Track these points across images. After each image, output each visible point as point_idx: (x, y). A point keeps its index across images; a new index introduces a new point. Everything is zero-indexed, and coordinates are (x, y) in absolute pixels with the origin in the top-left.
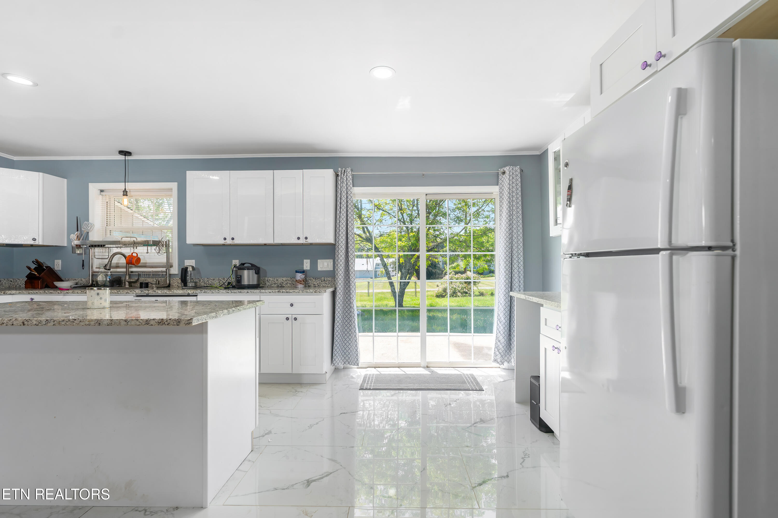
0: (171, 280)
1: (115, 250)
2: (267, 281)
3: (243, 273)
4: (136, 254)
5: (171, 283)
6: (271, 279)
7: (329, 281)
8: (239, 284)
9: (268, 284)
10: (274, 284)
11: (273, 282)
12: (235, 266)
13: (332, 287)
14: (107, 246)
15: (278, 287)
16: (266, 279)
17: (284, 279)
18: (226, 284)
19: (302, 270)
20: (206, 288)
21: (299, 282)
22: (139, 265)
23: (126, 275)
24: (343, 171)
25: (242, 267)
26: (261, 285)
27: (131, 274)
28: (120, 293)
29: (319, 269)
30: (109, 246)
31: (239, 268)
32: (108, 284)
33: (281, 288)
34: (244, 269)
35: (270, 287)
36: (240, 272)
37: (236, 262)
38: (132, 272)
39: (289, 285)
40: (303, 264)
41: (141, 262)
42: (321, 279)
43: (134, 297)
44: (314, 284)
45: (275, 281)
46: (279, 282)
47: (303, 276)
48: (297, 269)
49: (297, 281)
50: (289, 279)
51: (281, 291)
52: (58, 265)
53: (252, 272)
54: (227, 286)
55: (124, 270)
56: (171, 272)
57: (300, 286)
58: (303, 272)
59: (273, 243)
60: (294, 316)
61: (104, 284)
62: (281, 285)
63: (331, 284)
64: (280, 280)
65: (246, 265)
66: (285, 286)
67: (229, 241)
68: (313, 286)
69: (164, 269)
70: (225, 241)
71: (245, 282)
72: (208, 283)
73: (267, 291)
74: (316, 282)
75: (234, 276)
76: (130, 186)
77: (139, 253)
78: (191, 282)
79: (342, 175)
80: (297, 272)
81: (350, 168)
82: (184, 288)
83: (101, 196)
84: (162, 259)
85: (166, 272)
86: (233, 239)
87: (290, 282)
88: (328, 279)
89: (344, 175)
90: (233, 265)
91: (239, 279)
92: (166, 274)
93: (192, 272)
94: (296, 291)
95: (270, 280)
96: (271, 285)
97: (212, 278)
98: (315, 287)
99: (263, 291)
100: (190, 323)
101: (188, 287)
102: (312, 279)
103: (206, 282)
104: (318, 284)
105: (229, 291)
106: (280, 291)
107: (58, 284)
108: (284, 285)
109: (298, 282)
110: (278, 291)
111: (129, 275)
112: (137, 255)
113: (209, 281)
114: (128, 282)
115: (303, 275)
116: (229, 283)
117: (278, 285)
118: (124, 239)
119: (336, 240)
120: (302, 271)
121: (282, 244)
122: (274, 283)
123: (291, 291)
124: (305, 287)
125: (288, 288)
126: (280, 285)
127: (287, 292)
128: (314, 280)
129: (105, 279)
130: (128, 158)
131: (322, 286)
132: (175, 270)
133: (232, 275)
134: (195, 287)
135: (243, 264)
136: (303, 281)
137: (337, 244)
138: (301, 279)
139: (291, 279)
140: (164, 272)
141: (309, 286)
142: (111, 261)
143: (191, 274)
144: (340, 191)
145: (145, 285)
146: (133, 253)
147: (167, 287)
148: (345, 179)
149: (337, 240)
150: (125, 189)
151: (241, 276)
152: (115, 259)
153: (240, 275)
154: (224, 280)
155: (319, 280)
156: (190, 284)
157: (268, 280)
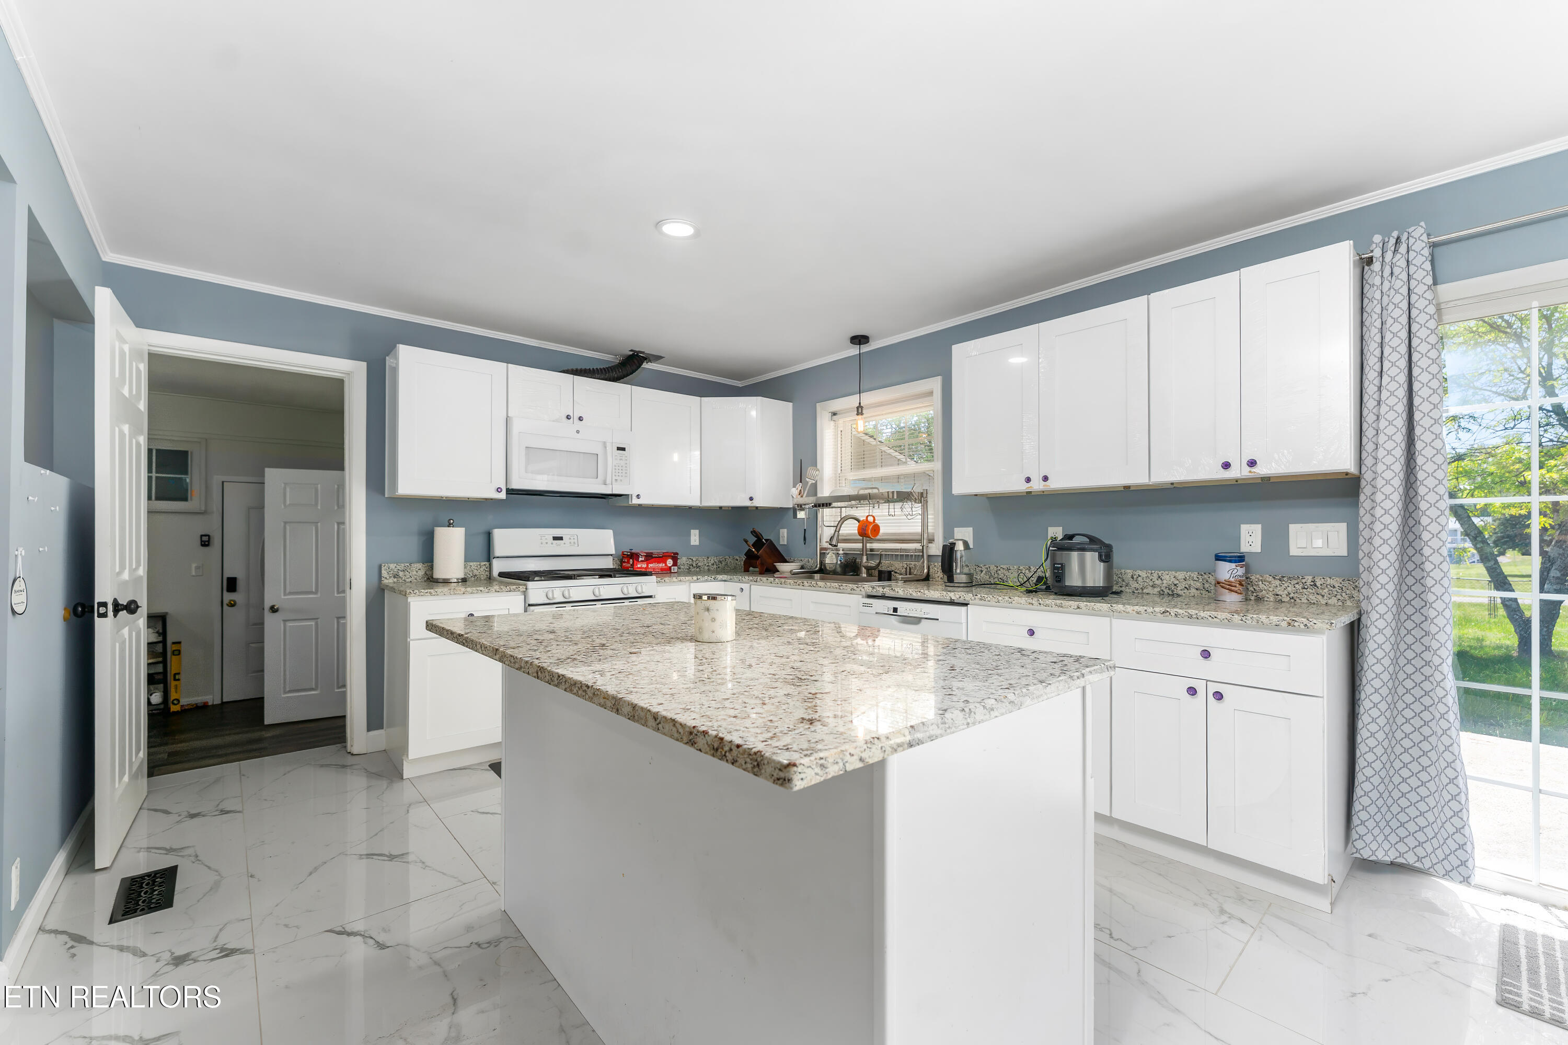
0: (931, 567)
1: (845, 512)
2: (1132, 577)
3: (1069, 559)
4: (872, 518)
5: (931, 574)
6: (1143, 574)
7: (1334, 587)
8: (1057, 584)
9: (1134, 585)
10: (1152, 586)
11: (1147, 581)
12: (1054, 540)
13: (1343, 607)
14: (834, 504)
15: (1161, 594)
16: (1129, 576)
17: (1181, 575)
18: (1034, 579)
19: (1236, 554)
20: (993, 586)
21: (1229, 586)
22: (878, 537)
23: (862, 555)
24: (1393, 241)
25: (1065, 545)
26: (1115, 588)
27: (872, 554)
28: (843, 589)
29: (1294, 551)
30: (839, 504)
31: (1059, 547)
32: (839, 569)
33: (1170, 598)
34: (1070, 549)
35: (1139, 594)
36: (1061, 556)
37: (1057, 532)
38: (872, 550)
39: (1193, 591)
40: (1238, 539)
41: (882, 531)
42: (1304, 581)
43: (863, 597)
44: (1277, 595)
45: (1155, 579)
46: (1165, 582)
47: (1241, 571)
48: (1222, 549)
49: (1219, 583)
50: (1195, 575)
51: (1173, 611)
52: (783, 537)
53: (1091, 557)
54: (1036, 585)
55: (859, 546)
56: (929, 551)
57: (1231, 598)
58: (1240, 559)
59: (1148, 481)
60: (1213, 688)
61: (834, 568)
62: (1169, 589)
63: (1339, 597)
64: (1168, 576)
65: (1077, 540)
66: (1184, 594)
67: (1037, 485)
68: (1272, 600)
69: (918, 546)
70: (1028, 485)
71: (1073, 579)
72: (996, 575)
73: (1129, 608)
74: (1285, 590)
75: (1047, 565)
76: (868, 398)
77: (878, 516)
78: (961, 573)
79: (1389, 255)
80: (1218, 558)
81: (1422, 224)
82: (948, 584)
83: (832, 423)
84: (914, 527)
85: (923, 552)
86: (1046, 479)
87: (1198, 585)
88: (1329, 581)
89: (1395, 251)
90: (1049, 538)
91: (1059, 573)
92: (923, 556)
93: (963, 552)
94: (1222, 615)
95: (1139, 576)
96: (1142, 588)
97: (1004, 567)
98: (1281, 601)
99: (1120, 607)
100: (785, 780)
101: (956, 585)
102: (1271, 579)
103: (993, 574)
104: (1289, 594)
105: (1035, 601)
106: (1168, 611)
107: (782, 567)
108: (1180, 592)
109: (1223, 587)
110: (1163, 609)
111: (867, 555)
112: (874, 520)
113: (999, 572)
114: (865, 567)
115: (1238, 568)
116: (1040, 579)
117: (1162, 590)
118: (862, 492)
119: (1360, 462)
120: (1235, 557)
121: (1172, 484)
122: (1151, 583)
123: (1202, 614)
124: (1247, 600)
125: (1192, 599)
126: (1166, 591)
127: (1191, 617)
128: (1278, 582)
129: (835, 561)
130: (865, 348)
131: (1306, 601)
132: (936, 549)
133: (1045, 561)
134: (970, 585)
135: (1071, 537)
136: (1241, 584)
137: (1368, 476)
138: (1232, 579)
139: (1202, 575)
140: (919, 551)
141: (1259, 599)
142: (839, 532)
143: (961, 557)
144: (1379, 305)
145: (886, 576)
146: (867, 517)
147: (923, 580)
148: (1403, 263)
149: (1369, 461)
150: (860, 403)
151: (1063, 567)
152: (845, 527)
153: (1062, 564)
154: (1029, 571)
155: (1294, 582)
156: (960, 578)
157: (1135, 577)
